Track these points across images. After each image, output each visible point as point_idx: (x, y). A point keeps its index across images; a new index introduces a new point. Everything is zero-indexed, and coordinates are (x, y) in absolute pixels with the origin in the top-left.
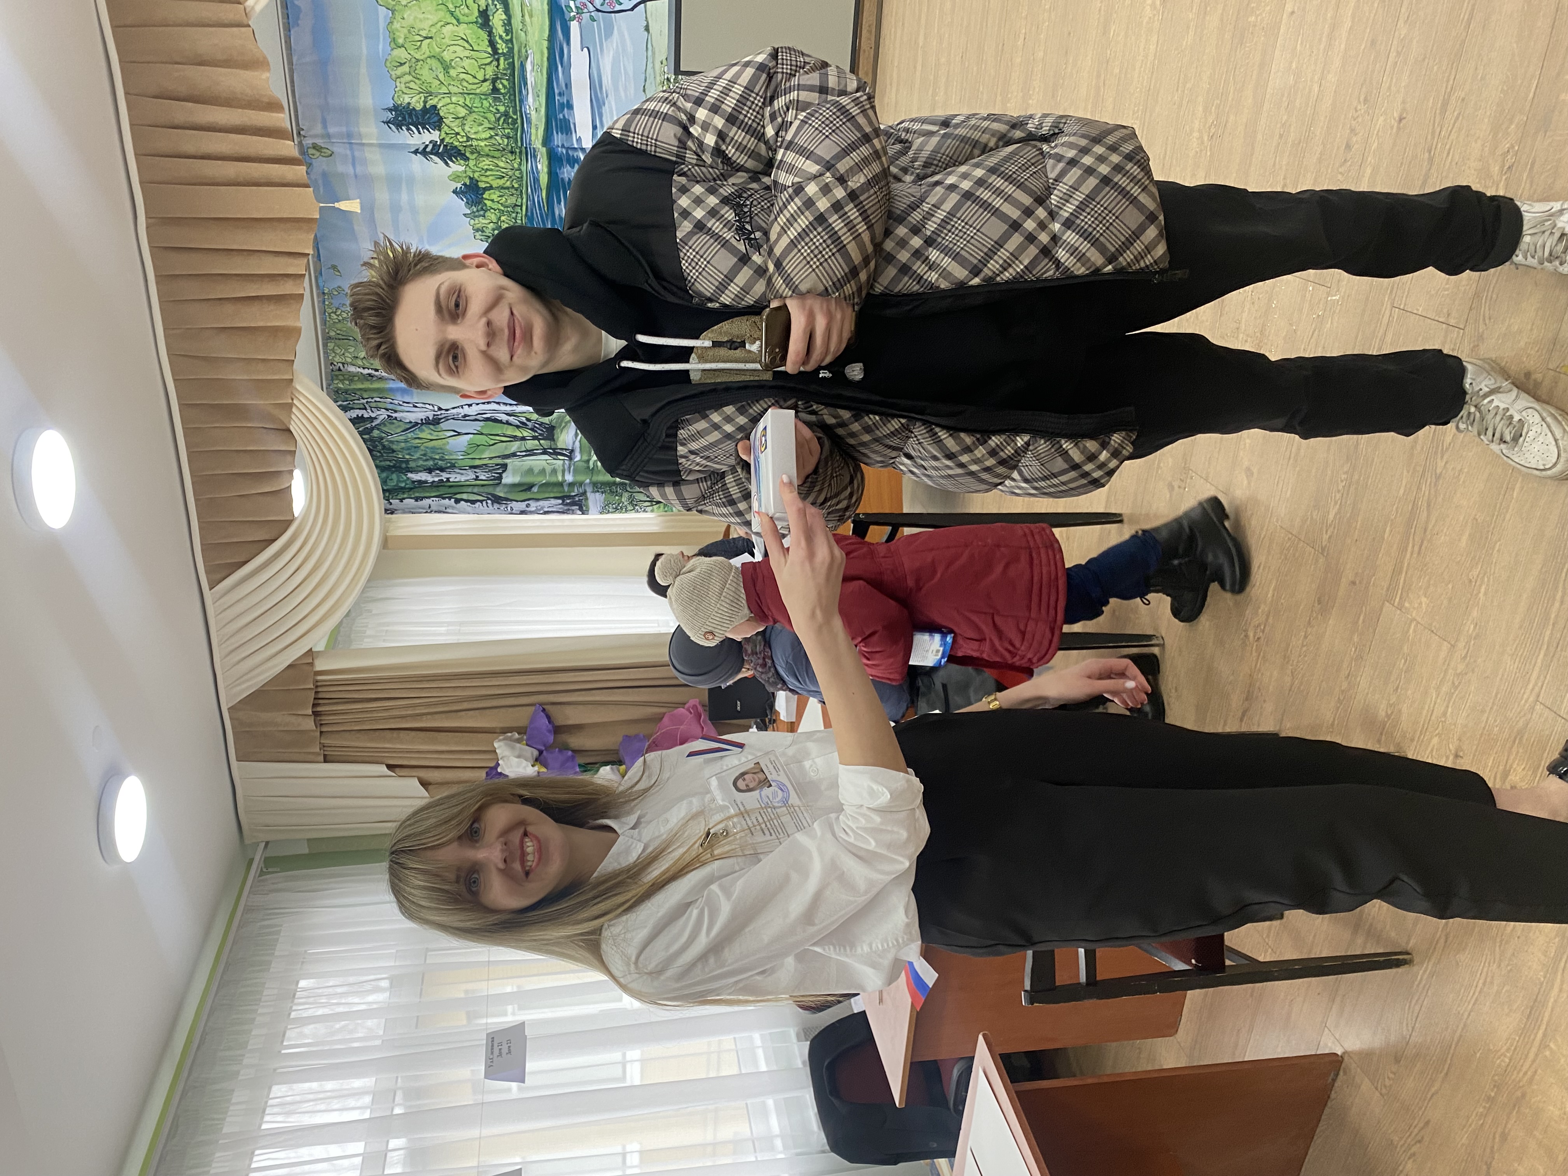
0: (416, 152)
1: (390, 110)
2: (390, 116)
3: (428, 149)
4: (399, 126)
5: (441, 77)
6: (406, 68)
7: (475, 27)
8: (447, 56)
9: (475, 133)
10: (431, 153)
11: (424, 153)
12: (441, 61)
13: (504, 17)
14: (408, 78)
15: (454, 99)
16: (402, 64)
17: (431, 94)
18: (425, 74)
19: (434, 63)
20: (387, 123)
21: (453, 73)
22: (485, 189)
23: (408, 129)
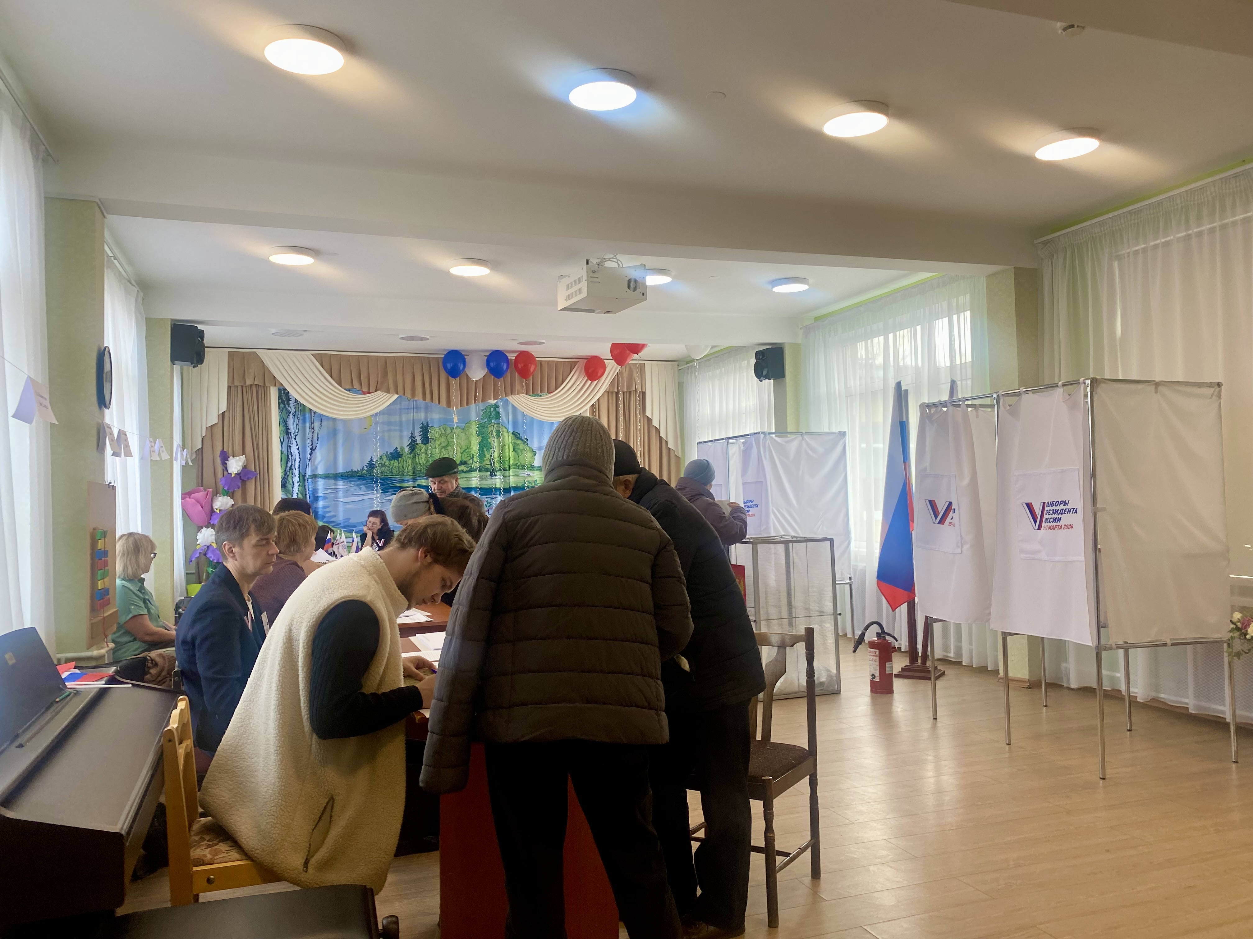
0: (412, 433)
1: (427, 425)
2: (425, 425)
3: (413, 438)
4: (422, 428)
5: (441, 445)
6: (443, 432)
7: (460, 459)
8: (449, 448)
9: (421, 458)
10: (412, 440)
11: (412, 437)
12: (447, 446)
13: (465, 470)
14: (440, 433)
15: (434, 450)
16: (445, 430)
17: (435, 441)
18: (443, 439)
19: (446, 443)
20: (423, 423)
21: (443, 450)
22: (398, 460)
23: (421, 431)
